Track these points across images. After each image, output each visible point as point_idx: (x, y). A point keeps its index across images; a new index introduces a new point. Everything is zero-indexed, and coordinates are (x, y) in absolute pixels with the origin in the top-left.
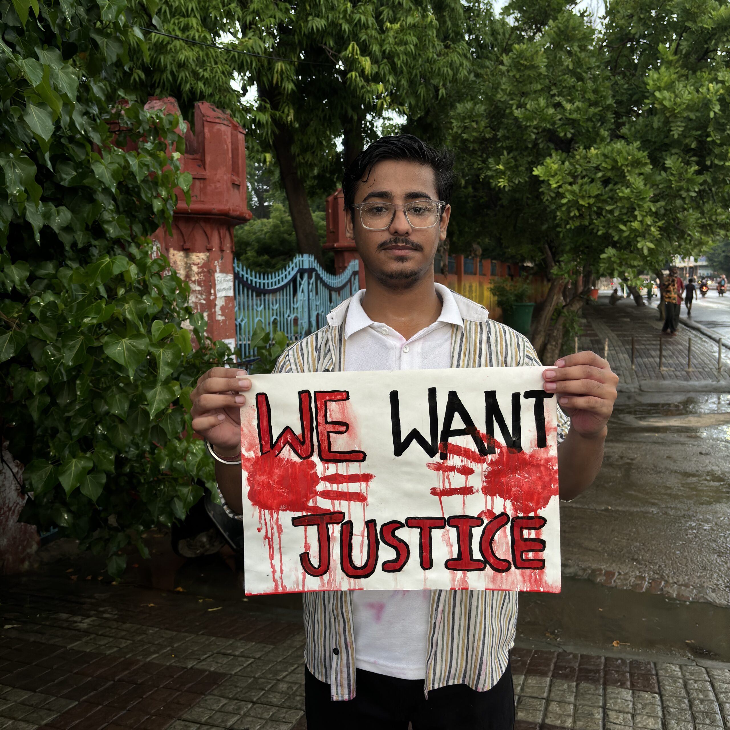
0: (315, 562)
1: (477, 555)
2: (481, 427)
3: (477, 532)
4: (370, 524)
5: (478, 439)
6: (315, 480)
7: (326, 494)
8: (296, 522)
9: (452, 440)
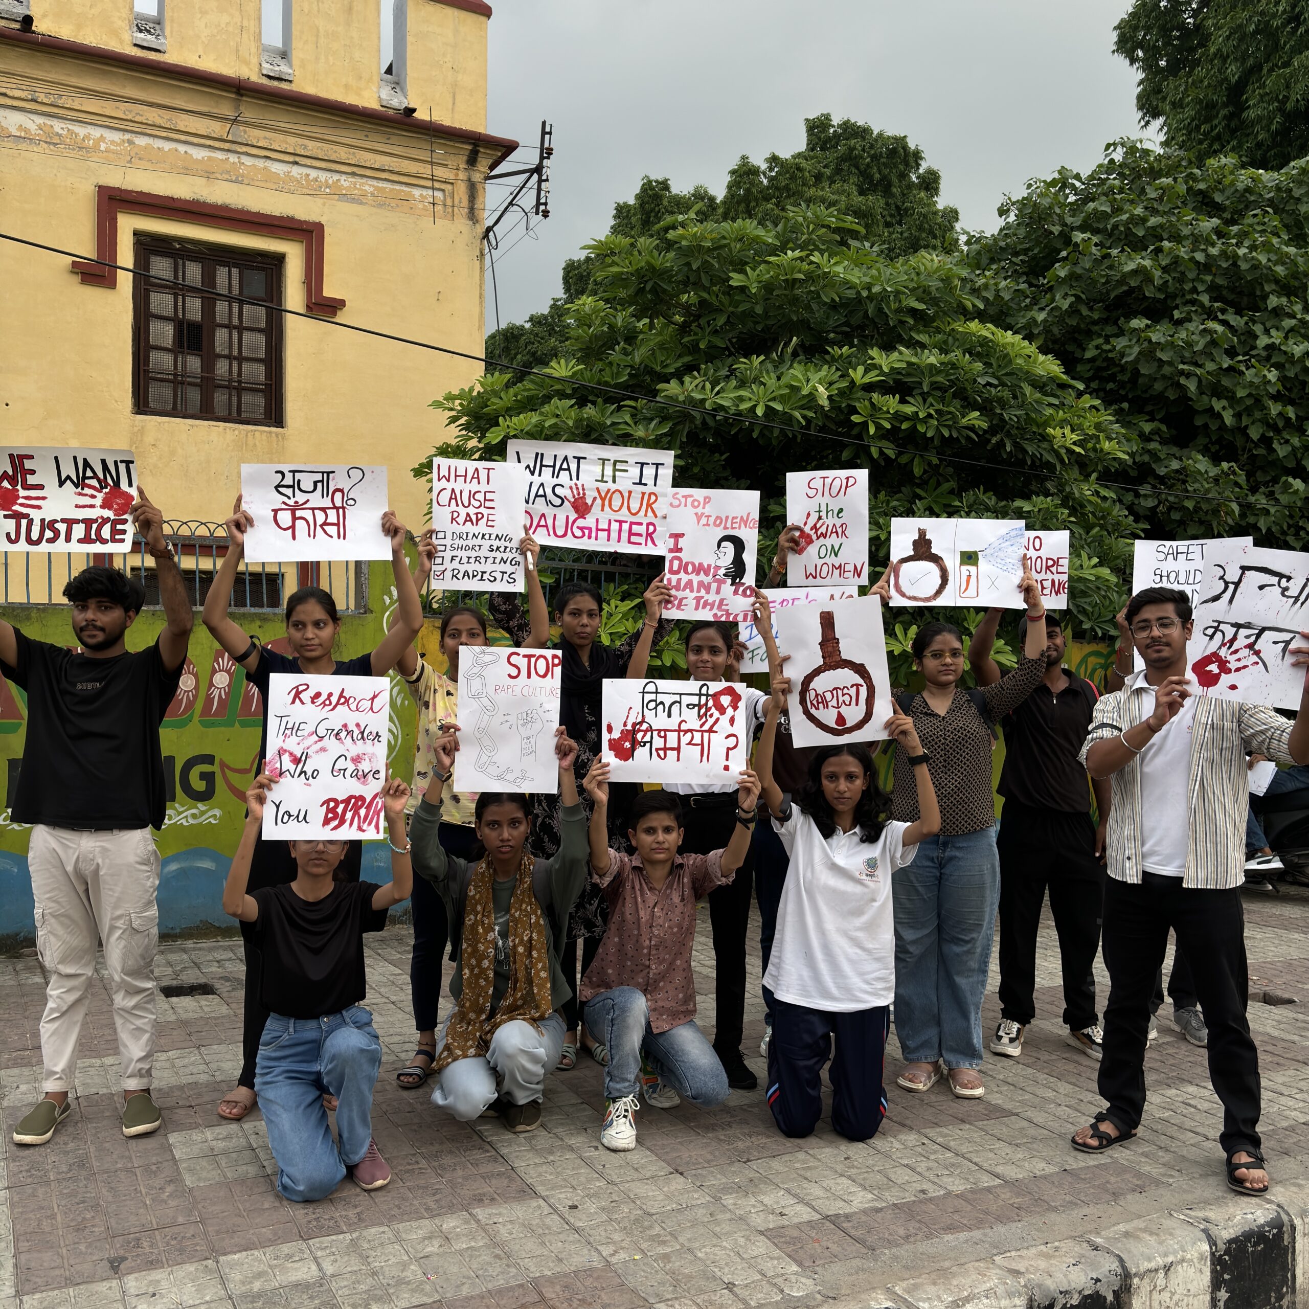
0: (13, 537)
1: (93, 537)
2: (101, 476)
3: (95, 526)
4: (43, 520)
5: (99, 481)
6: (18, 497)
7: (22, 505)
8: (6, 517)
9: (87, 481)
